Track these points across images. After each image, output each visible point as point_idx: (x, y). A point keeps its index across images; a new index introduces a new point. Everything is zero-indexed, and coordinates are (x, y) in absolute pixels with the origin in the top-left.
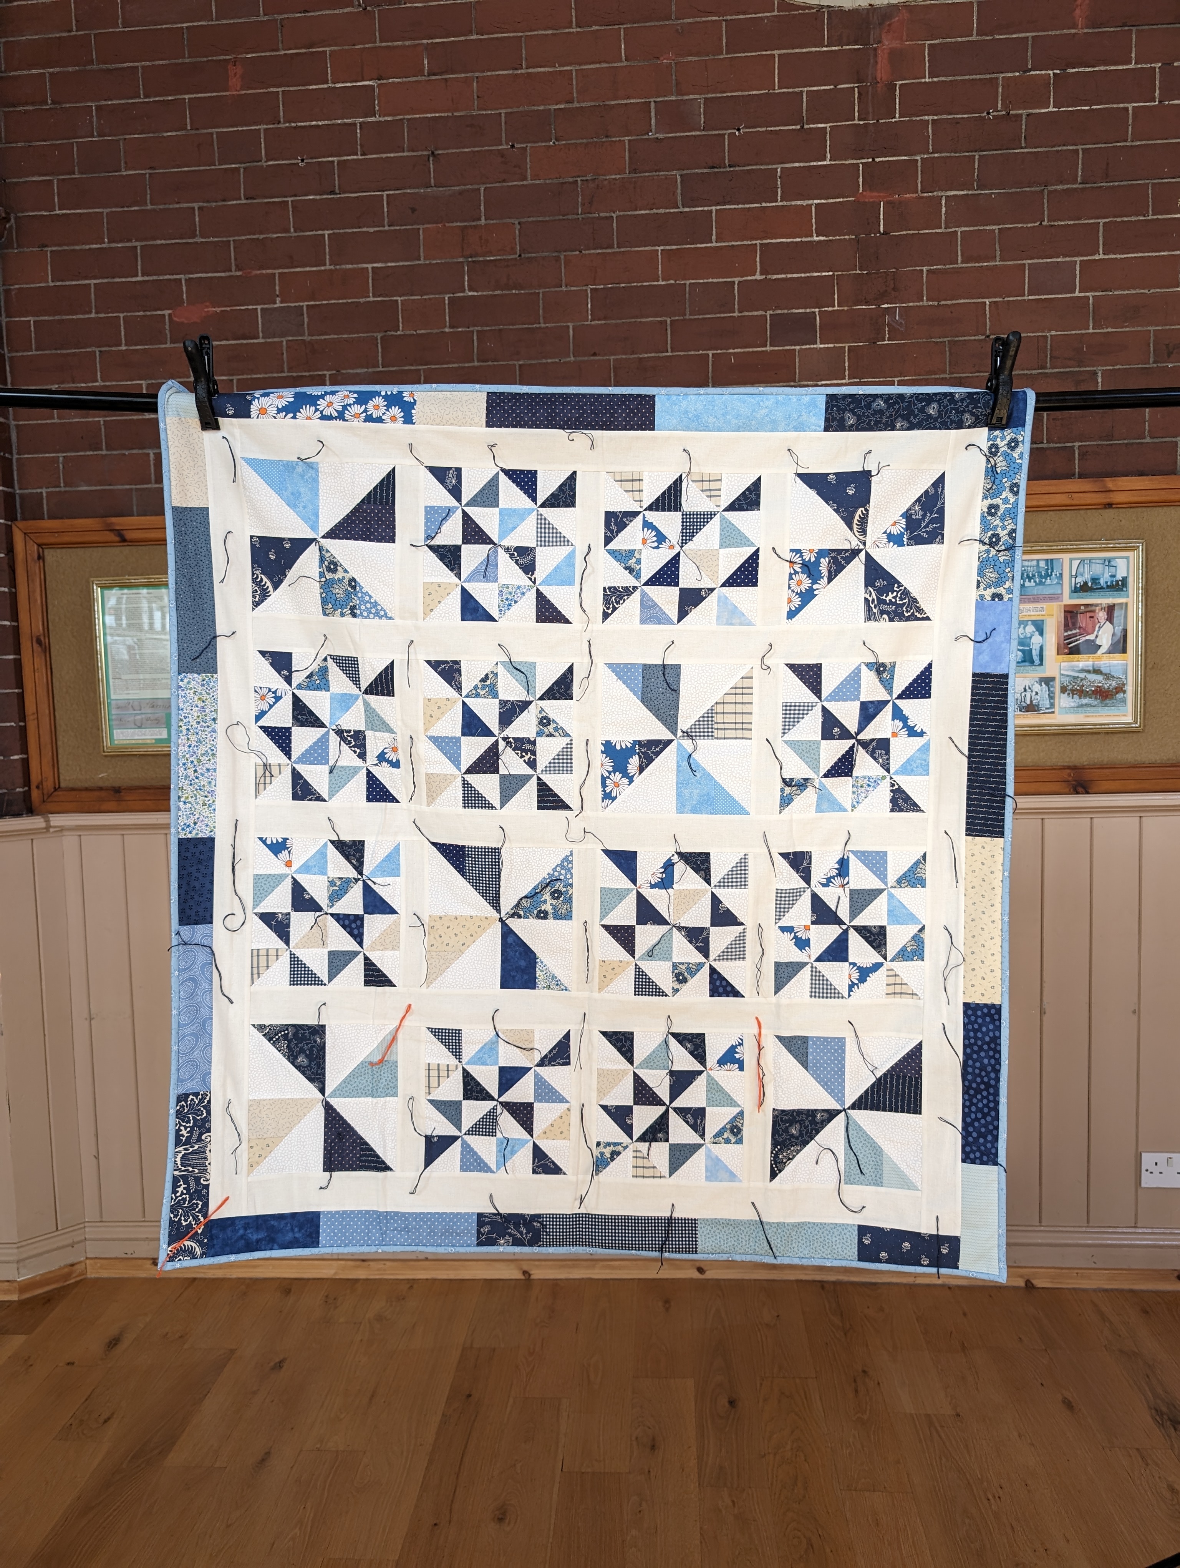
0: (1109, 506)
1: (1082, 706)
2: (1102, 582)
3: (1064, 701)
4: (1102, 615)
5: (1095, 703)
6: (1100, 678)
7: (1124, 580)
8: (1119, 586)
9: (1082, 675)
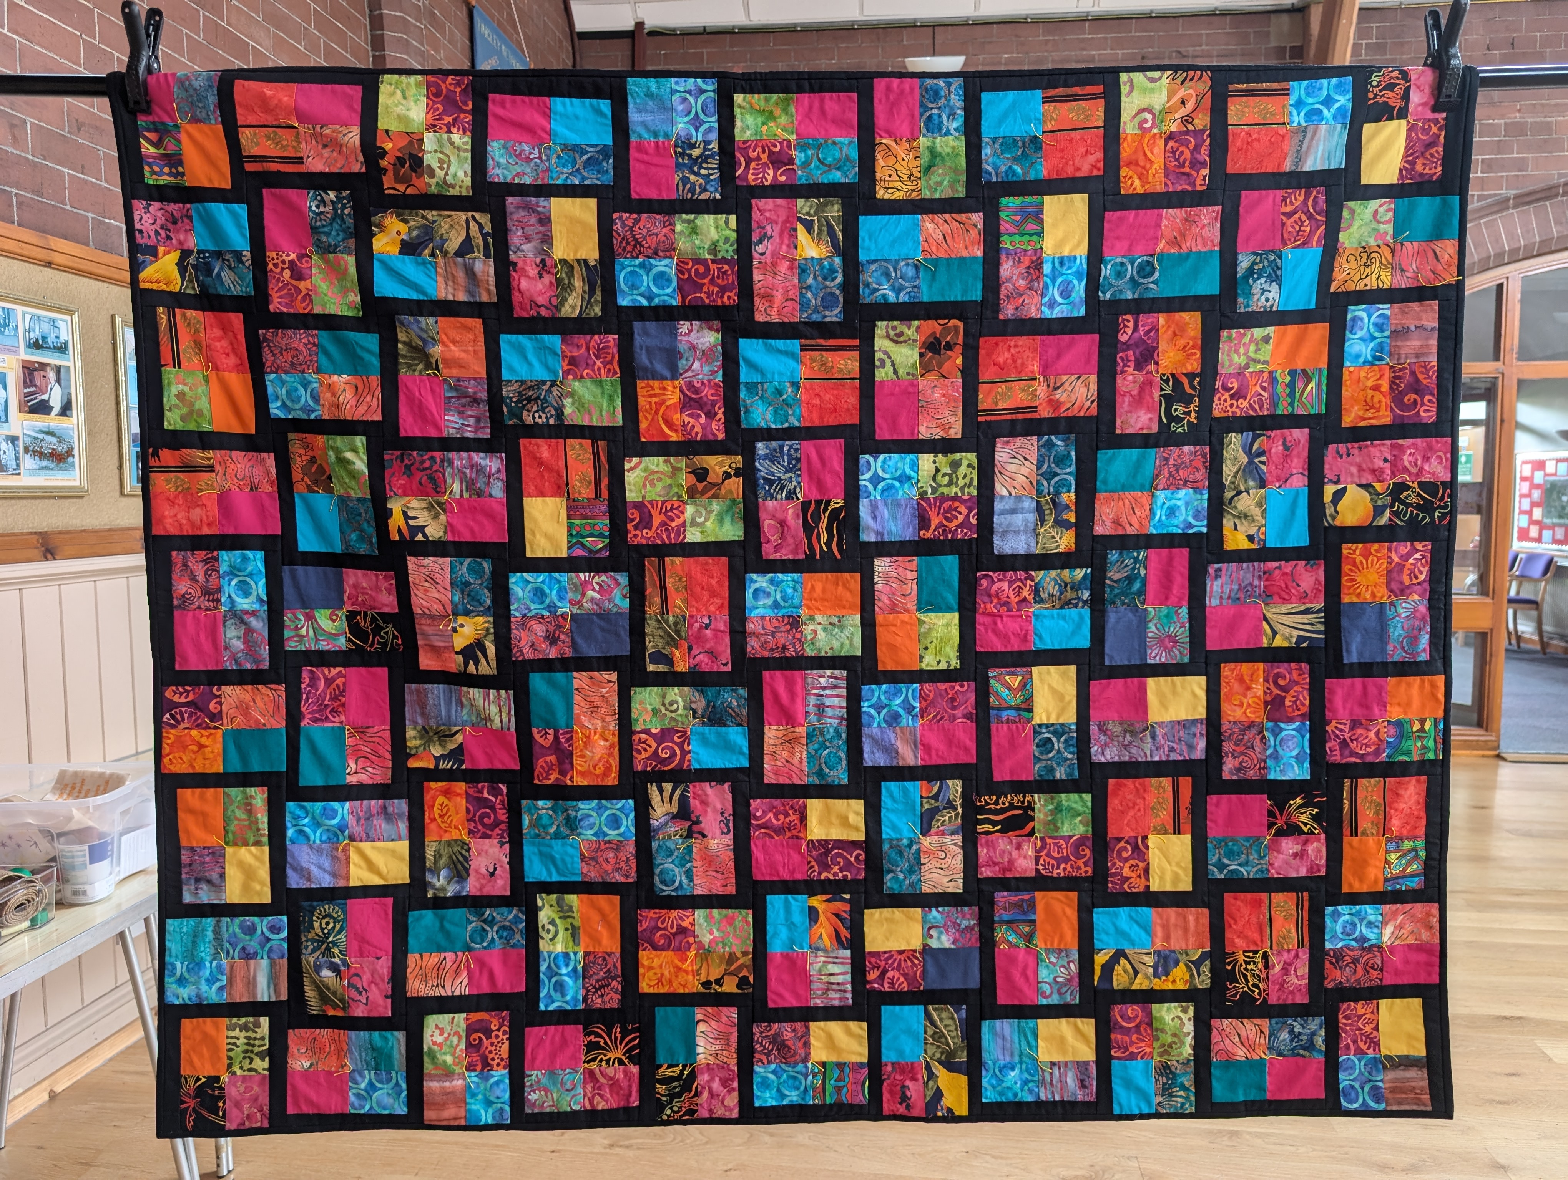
0: (49, 264)
1: (42, 468)
2: (50, 341)
3: (28, 462)
4: (52, 375)
5: (52, 465)
6: (54, 440)
7: (66, 343)
8: (62, 349)
9: (41, 436)
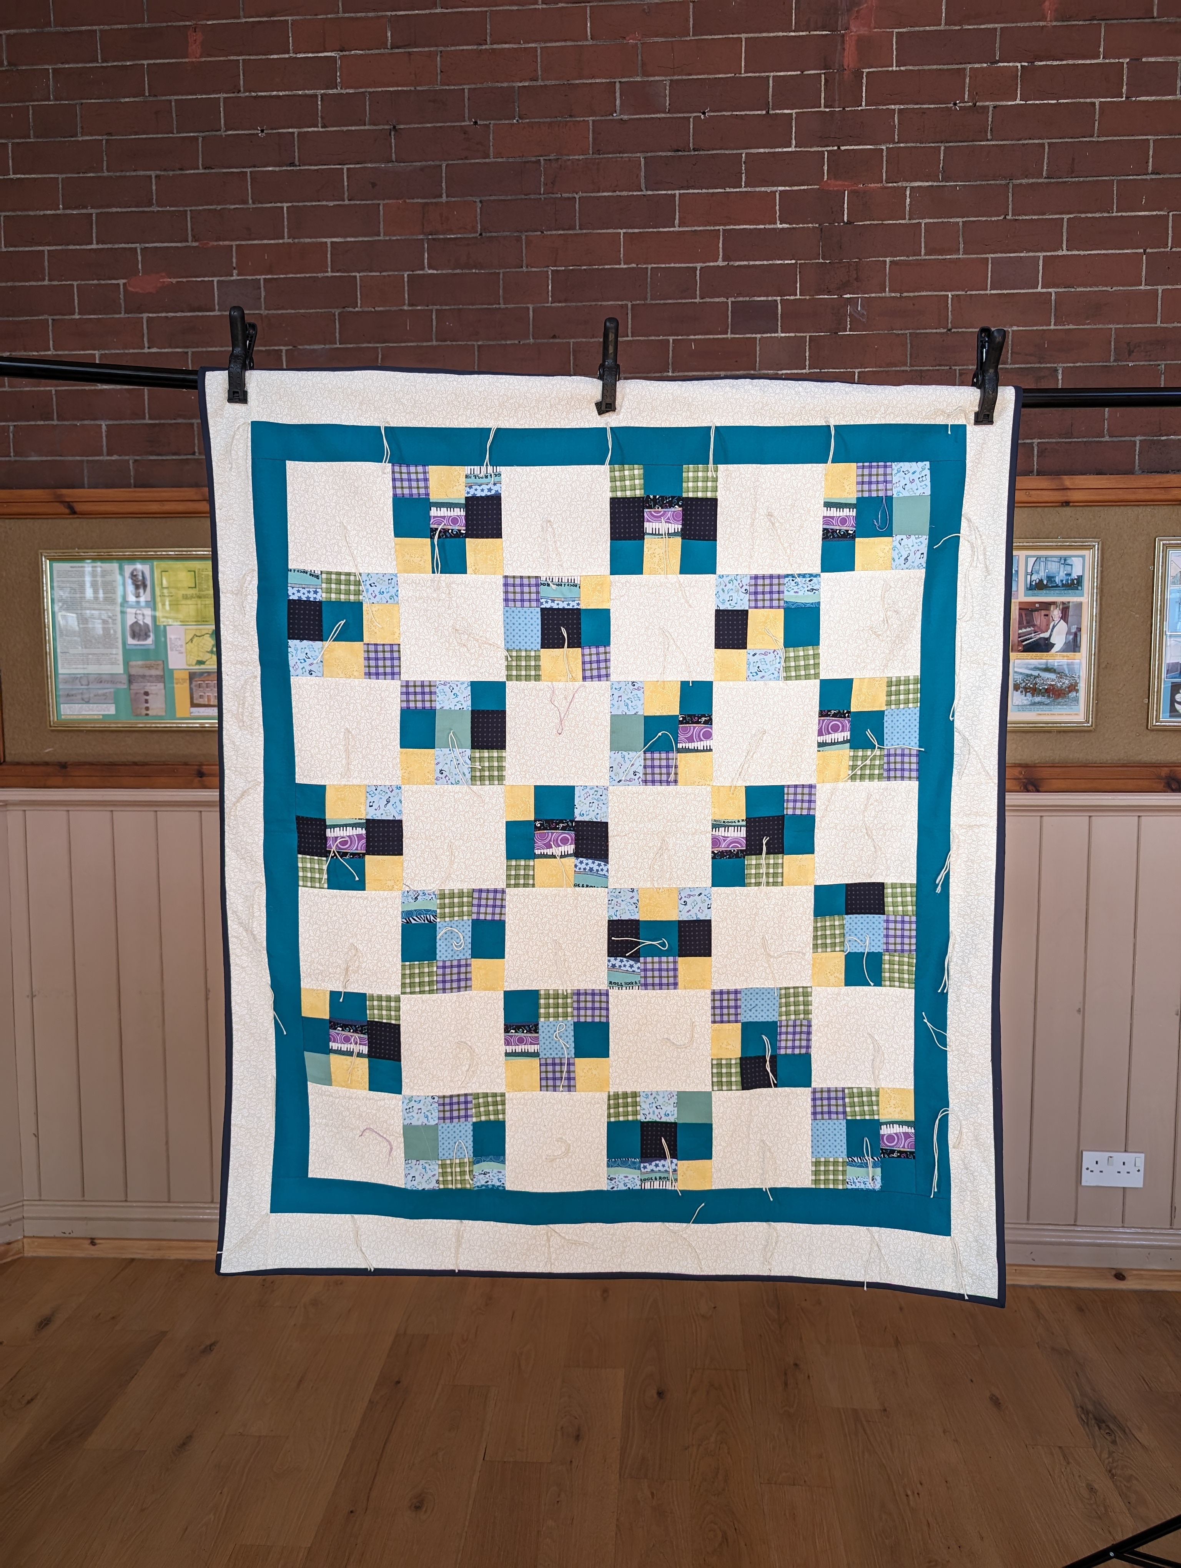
0: (1067, 504)
1: (1034, 704)
2: (1057, 580)
3: (1017, 699)
4: (1056, 613)
5: (1048, 701)
6: (1053, 676)
7: (1080, 580)
8: (1074, 585)
9: (1035, 673)
